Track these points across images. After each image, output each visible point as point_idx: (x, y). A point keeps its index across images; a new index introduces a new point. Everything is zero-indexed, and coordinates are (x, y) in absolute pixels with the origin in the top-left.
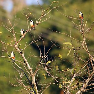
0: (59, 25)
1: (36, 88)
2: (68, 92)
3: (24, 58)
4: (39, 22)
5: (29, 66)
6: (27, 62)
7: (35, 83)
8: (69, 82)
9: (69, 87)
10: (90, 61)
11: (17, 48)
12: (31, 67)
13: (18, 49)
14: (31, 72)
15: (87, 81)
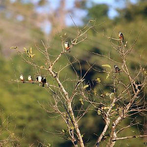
0: (102, 48)
1: (73, 114)
2: (107, 118)
3: (59, 82)
4: (75, 43)
5: (64, 91)
6: (62, 87)
7: (71, 109)
8: (108, 108)
9: (108, 113)
10: (131, 84)
11: (51, 72)
12: (67, 91)
13: (53, 73)
14: (67, 97)
15: (128, 107)
